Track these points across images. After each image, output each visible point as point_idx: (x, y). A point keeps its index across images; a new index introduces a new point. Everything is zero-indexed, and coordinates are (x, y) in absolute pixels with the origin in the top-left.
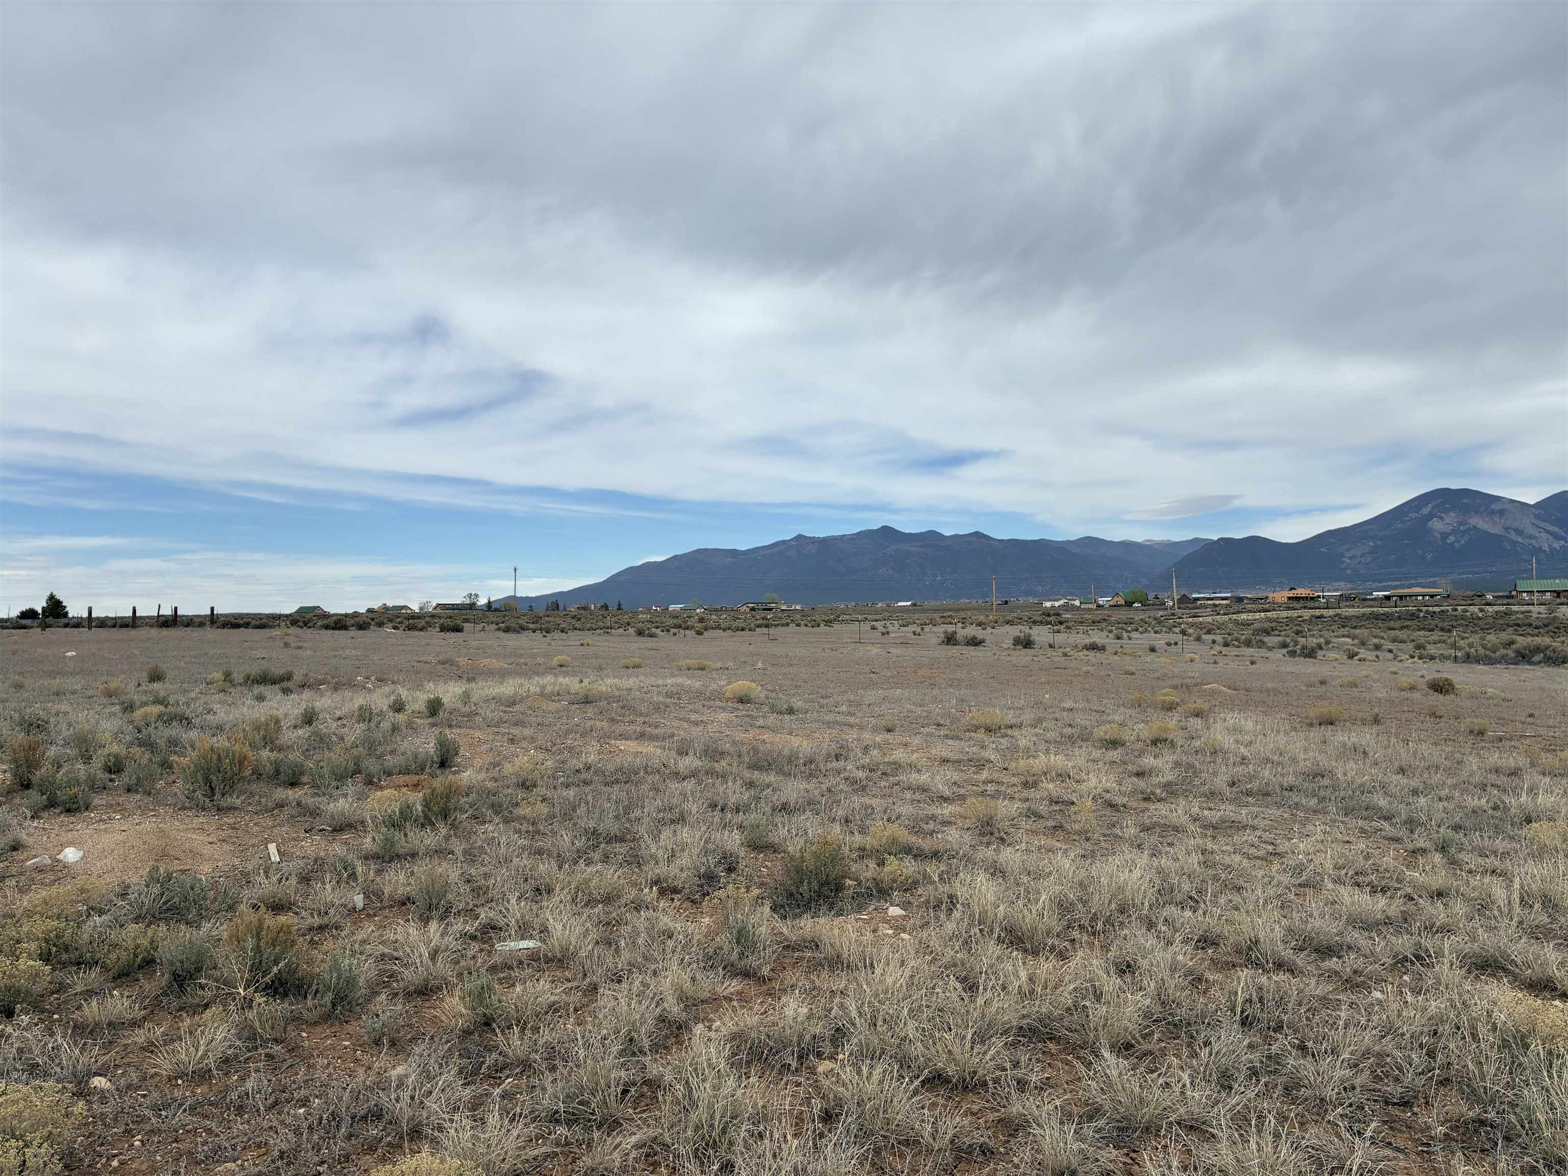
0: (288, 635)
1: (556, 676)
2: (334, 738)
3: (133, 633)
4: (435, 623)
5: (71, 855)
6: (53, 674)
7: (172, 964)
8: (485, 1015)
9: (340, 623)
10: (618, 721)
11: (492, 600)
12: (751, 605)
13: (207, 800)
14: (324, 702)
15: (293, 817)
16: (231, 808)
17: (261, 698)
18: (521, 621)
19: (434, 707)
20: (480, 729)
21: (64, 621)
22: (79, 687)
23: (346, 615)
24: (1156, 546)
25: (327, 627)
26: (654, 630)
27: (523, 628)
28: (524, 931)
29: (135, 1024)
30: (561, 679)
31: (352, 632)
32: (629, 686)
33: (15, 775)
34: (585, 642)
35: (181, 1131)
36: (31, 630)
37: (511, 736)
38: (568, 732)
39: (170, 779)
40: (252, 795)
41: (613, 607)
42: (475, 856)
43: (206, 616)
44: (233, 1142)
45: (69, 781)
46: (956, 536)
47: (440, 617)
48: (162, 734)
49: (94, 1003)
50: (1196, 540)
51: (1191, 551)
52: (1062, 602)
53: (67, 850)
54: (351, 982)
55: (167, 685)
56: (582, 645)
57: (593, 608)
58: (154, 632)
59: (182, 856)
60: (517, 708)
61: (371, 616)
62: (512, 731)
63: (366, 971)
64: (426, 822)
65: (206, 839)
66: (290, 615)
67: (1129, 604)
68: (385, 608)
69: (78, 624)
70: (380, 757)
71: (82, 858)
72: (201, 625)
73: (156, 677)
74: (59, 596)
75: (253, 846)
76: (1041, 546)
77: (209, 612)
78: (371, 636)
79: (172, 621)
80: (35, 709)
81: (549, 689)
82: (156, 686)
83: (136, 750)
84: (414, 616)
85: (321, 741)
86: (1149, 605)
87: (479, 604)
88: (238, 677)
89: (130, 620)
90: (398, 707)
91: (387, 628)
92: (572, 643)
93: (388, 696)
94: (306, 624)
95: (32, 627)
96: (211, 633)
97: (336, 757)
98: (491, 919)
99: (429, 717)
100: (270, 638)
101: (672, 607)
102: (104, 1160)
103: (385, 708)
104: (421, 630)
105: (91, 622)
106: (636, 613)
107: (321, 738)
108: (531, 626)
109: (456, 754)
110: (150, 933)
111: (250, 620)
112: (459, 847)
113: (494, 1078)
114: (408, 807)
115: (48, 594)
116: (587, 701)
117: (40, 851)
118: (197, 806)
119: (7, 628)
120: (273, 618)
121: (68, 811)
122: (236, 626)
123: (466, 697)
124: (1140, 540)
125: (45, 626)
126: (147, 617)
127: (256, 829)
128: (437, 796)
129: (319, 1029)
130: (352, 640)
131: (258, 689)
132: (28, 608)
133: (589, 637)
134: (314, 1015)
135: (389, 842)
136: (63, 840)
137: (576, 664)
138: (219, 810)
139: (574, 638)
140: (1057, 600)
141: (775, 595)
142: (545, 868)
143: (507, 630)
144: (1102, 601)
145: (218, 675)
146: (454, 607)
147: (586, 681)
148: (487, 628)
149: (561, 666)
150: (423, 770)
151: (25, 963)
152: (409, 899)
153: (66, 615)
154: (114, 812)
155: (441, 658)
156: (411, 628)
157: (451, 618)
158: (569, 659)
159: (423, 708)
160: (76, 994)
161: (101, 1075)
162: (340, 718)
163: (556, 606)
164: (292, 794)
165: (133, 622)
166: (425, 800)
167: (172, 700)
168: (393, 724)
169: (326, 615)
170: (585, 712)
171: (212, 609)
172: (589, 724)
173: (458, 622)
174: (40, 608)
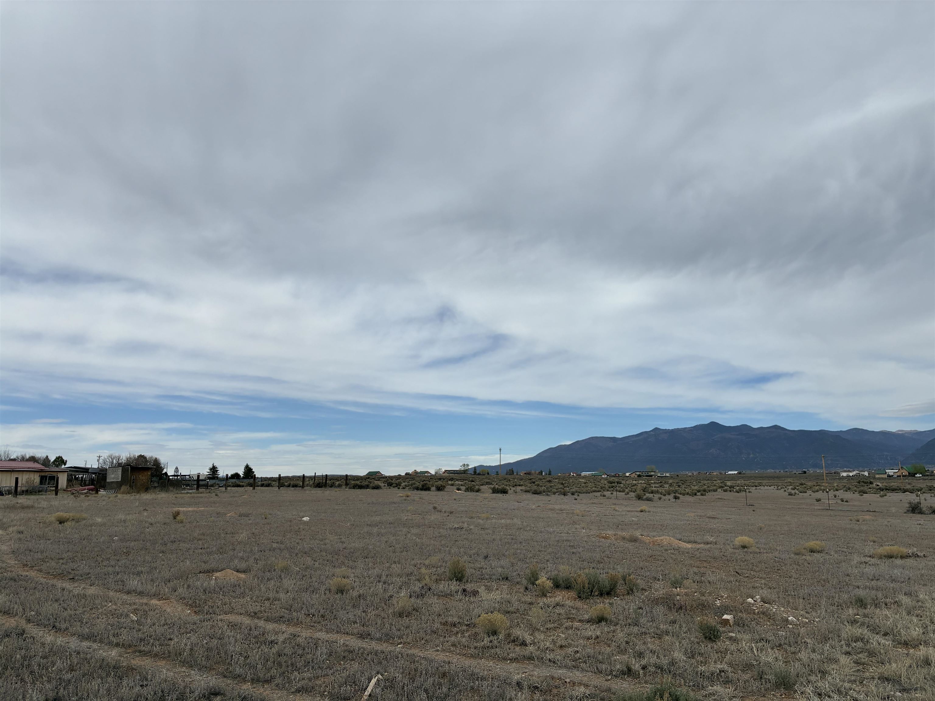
12: (638, 473)
21: (254, 480)
24: (906, 435)
46: (762, 428)
52: (854, 473)
66: (364, 477)
67: (912, 475)
68: (416, 472)
74: (251, 466)
76: (822, 434)
79: (323, 483)
86: (927, 475)
87: (469, 470)
101: (583, 474)
115: (245, 465)
119: (228, 485)
122: (361, 487)
124: (894, 430)
132: (235, 472)
140: (851, 472)
141: (653, 467)
144: (890, 472)
146: (454, 472)
153: (254, 476)
163: (511, 472)
169: (385, 477)
174: (241, 473)
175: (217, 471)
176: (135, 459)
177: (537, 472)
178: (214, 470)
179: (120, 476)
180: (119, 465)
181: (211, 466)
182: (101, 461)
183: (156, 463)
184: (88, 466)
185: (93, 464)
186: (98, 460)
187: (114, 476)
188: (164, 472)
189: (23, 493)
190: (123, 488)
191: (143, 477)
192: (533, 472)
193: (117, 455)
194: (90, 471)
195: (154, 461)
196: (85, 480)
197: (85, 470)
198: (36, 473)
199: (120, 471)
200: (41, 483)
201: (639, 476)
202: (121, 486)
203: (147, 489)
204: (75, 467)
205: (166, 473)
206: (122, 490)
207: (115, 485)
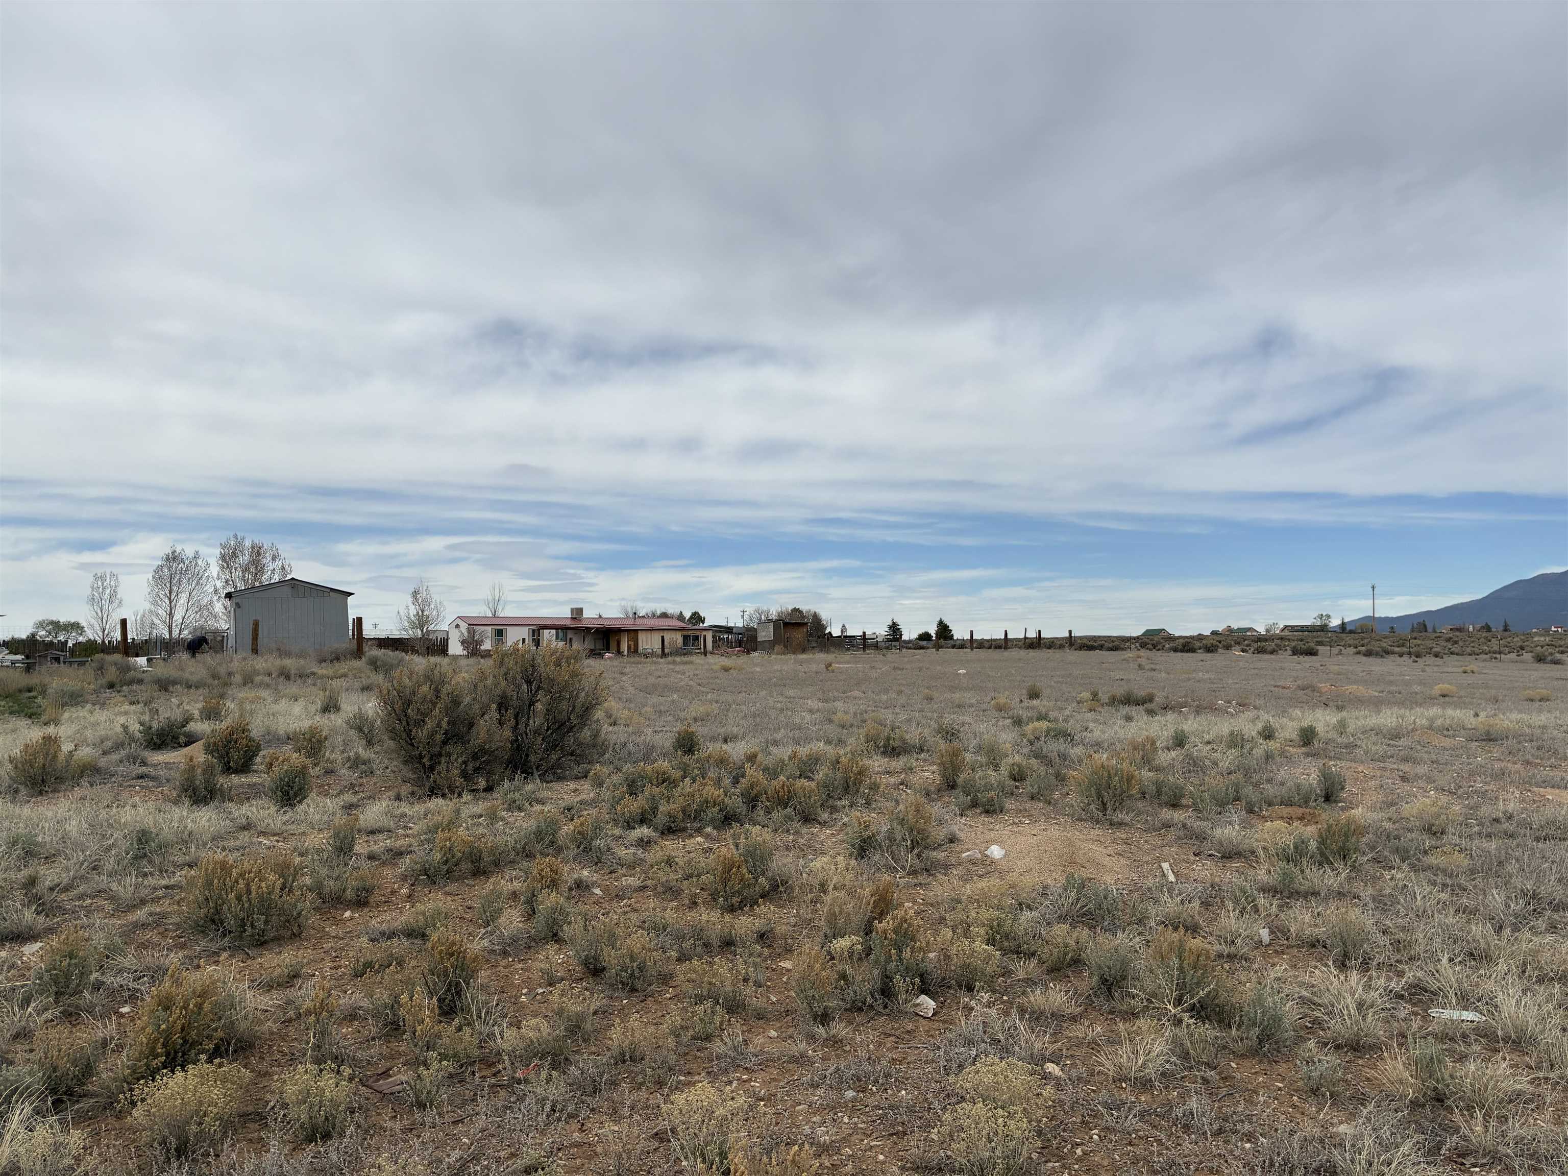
0: (1139, 657)
1: (1444, 708)
2: (1207, 763)
3: (1006, 654)
4: (1285, 646)
5: (996, 852)
6: (952, 689)
7: (1100, 967)
8: (1436, 1088)
9: (1187, 646)
10: (1537, 765)
11: (1346, 620)
13: (1101, 814)
14: (1190, 725)
15: (1179, 838)
16: (1121, 824)
17: (1129, 719)
18: (1385, 645)
19: (1307, 736)
20: (1362, 762)
21: (951, 642)
22: (973, 701)
23: (1192, 637)
25: (1175, 650)
26: (1558, 656)
27: (1387, 652)
28: (1465, 1000)
29: (1074, 1019)
30: (1450, 712)
31: (1201, 655)
32: (1542, 724)
33: (943, 776)
34: (1468, 669)
35: (1134, 1136)
36: (928, 650)
37: (1401, 774)
38: (1472, 774)
39: (1064, 791)
40: (1140, 813)
41: (1497, 627)
42: (1385, 904)
43: (1063, 638)
44: (1186, 1160)
45: (985, 786)
47: (1289, 640)
48: (1053, 747)
49: (1038, 992)
53: (993, 847)
54: (1277, 1020)
55: (1045, 702)
56: (1465, 672)
57: (1471, 629)
58: (1023, 653)
59: (1087, 865)
60: (1403, 742)
61: (1218, 638)
62: (1402, 767)
63: (1290, 1012)
64: (1323, 860)
65: (1104, 851)
66: (1138, 637)
68: (1230, 630)
69: (961, 645)
70: (1256, 785)
71: (1005, 856)
72: (1061, 647)
73: (1034, 694)
74: (947, 621)
75: (1147, 863)
77: (1067, 635)
78: (1219, 659)
79: (1036, 643)
80: (948, 719)
81: (1439, 722)
82: (1035, 702)
83: (1033, 761)
84: (1260, 639)
85: (1194, 764)
87: (1331, 625)
88: (1104, 697)
89: (1003, 643)
90: (1268, 734)
91: (1235, 650)
92: (1449, 670)
93: (1253, 721)
94: (1154, 646)
95: (928, 648)
96: (1072, 655)
97: (1215, 782)
98: (1420, 979)
99: (1303, 746)
100: (1124, 660)
102: (1069, 1146)
103: (1254, 733)
104: (1272, 653)
105: (973, 644)
106: (1530, 635)
107: (1194, 762)
108: (1397, 649)
109: (1343, 788)
110: (1075, 935)
111: (1103, 642)
112: (1367, 893)
113: (1456, 1162)
114: (1303, 842)
115: (939, 619)
116: (1489, 738)
117: (970, 846)
118: (1092, 818)
119: (910, 648)
120: (1123, 641)
121: (987, 812)
122: (1091, 648)
123: (1342, 727)
125: (938, 647)
126: (1014, 639)
127: (1147, 846)
128: (1334, 834)
129: (1247, 1063)
130: (1202, 663)
131: (1125, 710)
132: (924, 631)
133: (1473, 664)
134: (1239, 1047)
135: (1287, 876)
136: (988, 838)
137: (1462, 693)
138: (1111, 824)
139: (1452, 664)
142: (1479, 931)
143: (1368, 654)
145: (1086, 695)
146: (1303, 629)
147: (1483, 715)
148: (1344, 651)
149: (1444, 696)
150: (1306, 802)
151: (980, 946)
152: (1318, 941)
153: (951, 637)
154: (1024, 817)
155: (1299, 682)
156: (1261, 651)
157: (1302, 640)
158: (1453, 688)
159: (1294, 736)
160: (1019, 980)
161: (1053, 1062)
162: (1209, 743)
163: (1423, 627)
164: (1178, 816)
165: (1005, 644)
166: (1320, 836)
167: (1052, 715)
168: (1267, 752)
169: (1171, 638)
170: (1491, 752)
171: (1070, 632)
172: (1497, 765)
173: (1312, 645)
174: (933, 632)
175: (899, 629)
176: (789, 614)
178: (895, 629)
179: (772, 633)
180: (770, 621)
181: (890, 623)
182: (746, 617)
183: (816, 619)
184: (731, 624)
185: (736, 621)
186: (742, 617)
187: (766, 634)
188: (827, 632)
189: (670, 654)
190: (777, 648)
191: (798, 635)
193: (765, 608)
194: (734, 631)
195: (813, 617)
196: (731, 642)
197: (729, 630)
198: (678, 632)
199: (771, 627)
200: (685, 644)
202: (774, 646)
203: (804, 650)
204: (715, 626)
205: (830, 633)
206: (775, 650)
207: (767, 645)
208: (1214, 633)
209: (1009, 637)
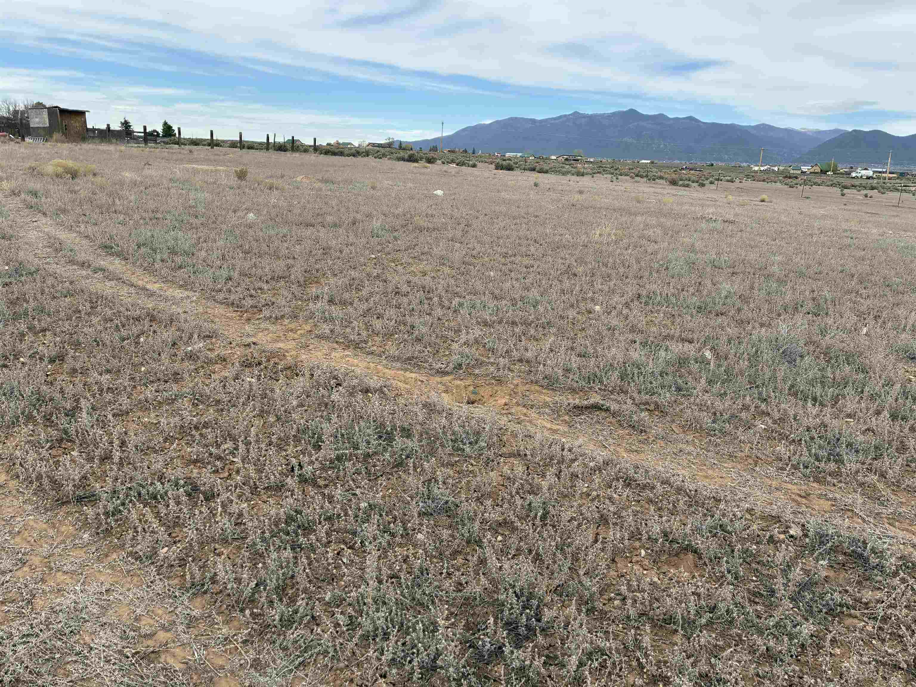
11: (402, 142)
12: (565, 157)
46: (677, 119)
50: (836, 131)
51: (833, 137)
52: (766, 168)
67: (824, 172)
74: (170, 123)
86: (839, 173)
87: (394, 144)
101: (508, 155)
124: (797, 128)
132: (152, 129)
144: (805, 169)
146: (380, 146)
174: (160, 129)
175: (130, 126)
177: (461, 150)
178: (126, 124)
179: (47, 120)
181: (123, 121)
190: (56, 136)
191: (76, 124)
192: (457, 150)
201: (567, 159)
203: (84, 139)
206: (54, 137)
207: (42, 133)
208: (328, 144)
209: (215, 138)
